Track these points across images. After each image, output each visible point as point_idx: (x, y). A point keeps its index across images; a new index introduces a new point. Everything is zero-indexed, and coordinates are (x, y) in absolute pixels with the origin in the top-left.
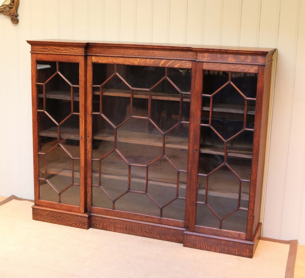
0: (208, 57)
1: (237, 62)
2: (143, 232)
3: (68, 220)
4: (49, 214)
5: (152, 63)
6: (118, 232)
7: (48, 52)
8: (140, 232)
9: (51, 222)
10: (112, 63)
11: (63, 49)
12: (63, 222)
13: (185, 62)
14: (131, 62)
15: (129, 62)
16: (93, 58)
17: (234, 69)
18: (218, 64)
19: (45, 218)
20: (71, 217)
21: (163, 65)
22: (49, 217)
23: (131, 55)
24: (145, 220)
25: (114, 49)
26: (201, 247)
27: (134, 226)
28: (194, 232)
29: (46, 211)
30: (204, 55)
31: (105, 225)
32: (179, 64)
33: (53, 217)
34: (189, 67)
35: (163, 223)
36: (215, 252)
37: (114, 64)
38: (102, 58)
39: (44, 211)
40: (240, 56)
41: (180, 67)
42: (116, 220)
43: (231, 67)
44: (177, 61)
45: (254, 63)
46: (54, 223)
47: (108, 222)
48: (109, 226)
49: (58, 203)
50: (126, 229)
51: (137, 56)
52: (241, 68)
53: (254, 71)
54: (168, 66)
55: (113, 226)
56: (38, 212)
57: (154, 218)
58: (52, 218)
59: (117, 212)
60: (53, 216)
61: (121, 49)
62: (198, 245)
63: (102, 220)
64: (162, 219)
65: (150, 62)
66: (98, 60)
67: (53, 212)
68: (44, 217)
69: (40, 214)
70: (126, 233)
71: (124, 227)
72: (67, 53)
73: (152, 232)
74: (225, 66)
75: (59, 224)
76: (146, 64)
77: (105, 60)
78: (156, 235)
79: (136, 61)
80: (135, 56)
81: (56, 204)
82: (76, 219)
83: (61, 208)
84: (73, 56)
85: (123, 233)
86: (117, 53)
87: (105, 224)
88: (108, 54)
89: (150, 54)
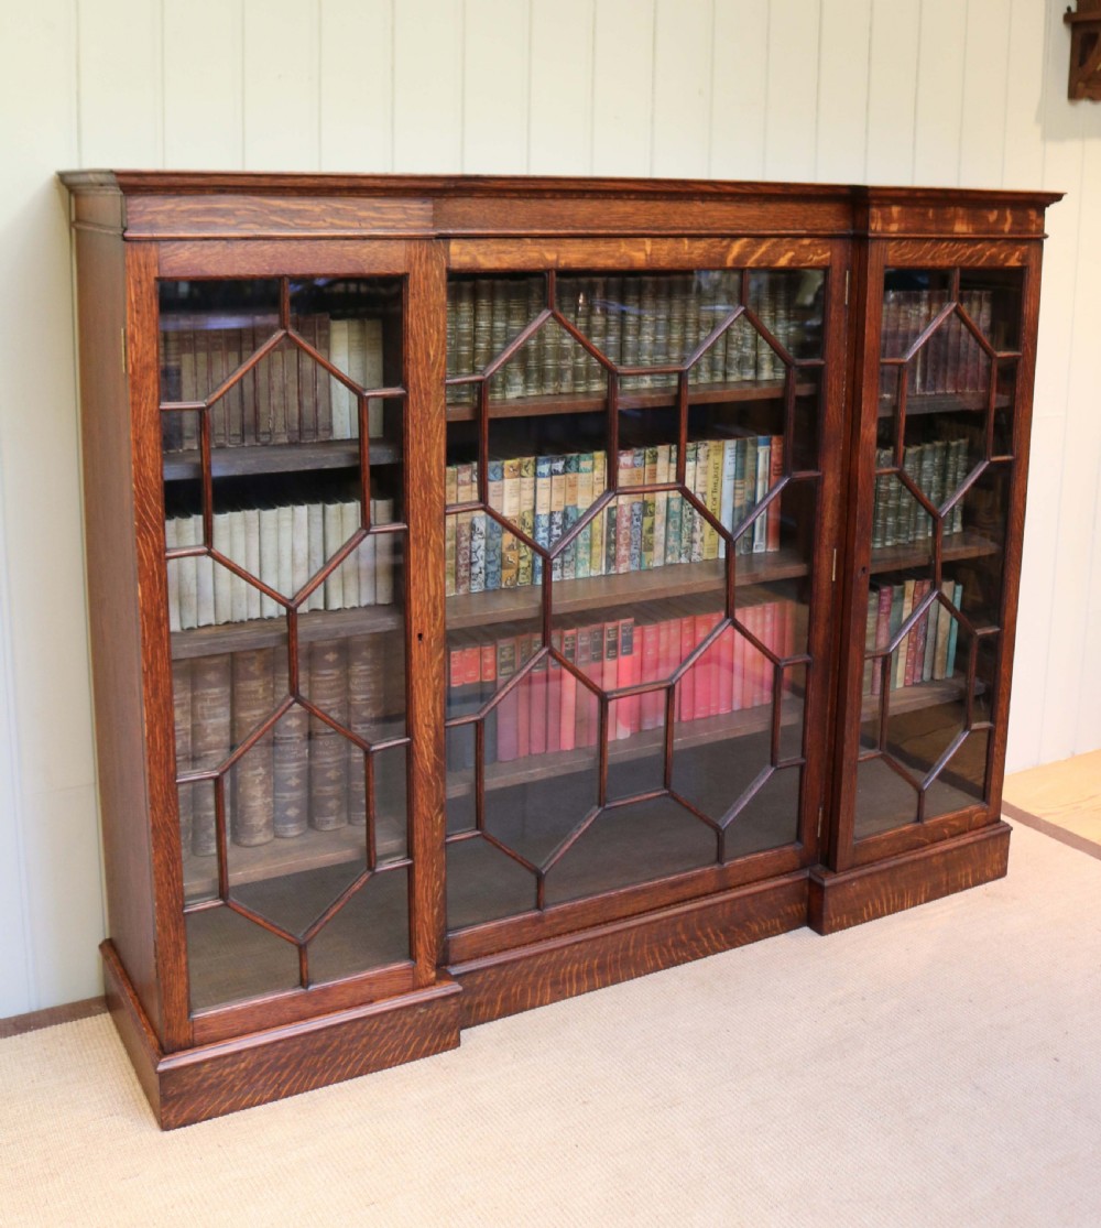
0: (899, 220)
1: (977, 232)
2: (669, 951)
3: (364, 1046)
4: (260, 1064)
5: (701, 255)
6: (571, 996)
7: (235, 227)
8: (657, 955)
9: (274, 1098)
10: (541, 266)
11: (323, 210)
12: (339, 1066)
13: (810, 245)
14: (617, 254)
15: (612, 257)
16: (454, 247)
17: (970, 257)
18: (928, 245)
19: (240, 1090)
20: (378, 1027)
21: (737, 259)
22: (261, 1075)
23: (618, 224)
24: (669, 899)
25: (551, 202)
26: (875, 910)
27: (632, 944)
28: (853, 867)
29: (244, 1055)
30: (891, 213)
31: (516, 992)
32: (790, 254)
33: (286, 1066)
34: (824, 263)
35: (732, 883)
36: (915, 905)
37: (548, 271)
38: (494, 245)
39: (229, 1059)
40: (984, 212)
41: (794, 265)
42: (561, 951)
43: (962, 251)
44: (785, 240)
45: (1020, 233)
46: (289, 1094)
47: (528, 974)
48: (534, 988)
49: (300, 991)
50: (602, 968)
51: (643, 229)
52: (988, 253)
53: (1018, 260)
54: (753, 265)
55: (549, 981)
56: (200, 1078)
57: (700, 876)
58: (280, 1075)
59: (563, 913)
60: (283, 1060)
61: (578, 202)
62: (867, 907)
63: (503, 974)
64: (726, 870)
65: (692, 253)
66: (474, 258)
67: (280, 1045)
68: (232, 1089)
69: (206, 1085)
70: (605, 985)
71: (596, 962)
72: (343, 228)
73: (699, 933)
74: (947, 250)
75: (316, 1087)
76: (676, 260)
77: (511, 253)
78: (713, 938)
79: (640, 250)
80: (634, 228)
81: (293, 999)
82: (404, 1024)
83: (320, 1007)
84: (376, 244)
85: (592, 988)
86: (562, 217)
87: (513, 990)
88: (525, 228)
89: (691, 219)
